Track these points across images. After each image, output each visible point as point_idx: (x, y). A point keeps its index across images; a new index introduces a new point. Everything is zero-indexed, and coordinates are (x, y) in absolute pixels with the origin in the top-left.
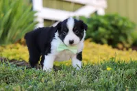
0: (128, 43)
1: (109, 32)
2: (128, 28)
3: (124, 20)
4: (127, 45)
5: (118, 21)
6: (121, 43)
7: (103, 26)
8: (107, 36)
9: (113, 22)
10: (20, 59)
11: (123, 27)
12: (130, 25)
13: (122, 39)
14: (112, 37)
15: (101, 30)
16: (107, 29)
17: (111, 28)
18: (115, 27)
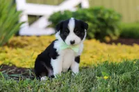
0: (115, 35)
1: (95, 26)
2: (114, 21)
3: (110, 12)
4: (114, 38)
5: (104, 15)
6: (109, 36)
7: (89, 20)
8: (94, 30)
9: (99, 16)
10: (10, 63)
11: (109, 19)
12: (116, 17)
13: (109, 32)
14: (99, 30)
16: (94, 23)
17: (97, 22)
18: (101, 20)
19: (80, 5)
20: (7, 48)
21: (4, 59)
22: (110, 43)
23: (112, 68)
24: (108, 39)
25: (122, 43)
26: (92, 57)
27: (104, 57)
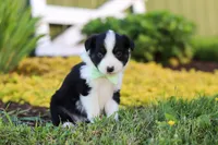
0: (185, 56)
1: (155, 41)
2: (185, 33)
3: (178, 20)
4: (185, 61)
5: (168, 24)
6: (175, 57)
7: (145, 32)
8: (152, 49)
9: (161, 25)
11: (177, 30)
12: (188, 28)
13: (176, 51)
14: (161, 49)
15: (143, 39)
16: (152, 37)
17: (158, 35)
18: (165, 32)
19: (131, 9)
20: (16, 76)
21: (12, 93)
22: (179, 68)
23: (181, 108)
24: (174, 62)
25: (197, 69)
26: (150, 91)
27: (169, 91)
